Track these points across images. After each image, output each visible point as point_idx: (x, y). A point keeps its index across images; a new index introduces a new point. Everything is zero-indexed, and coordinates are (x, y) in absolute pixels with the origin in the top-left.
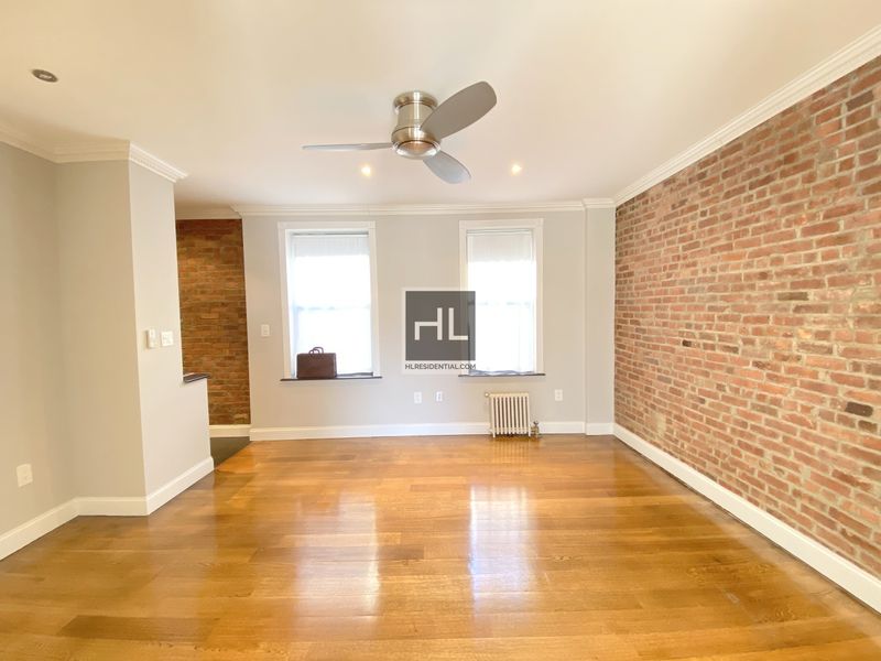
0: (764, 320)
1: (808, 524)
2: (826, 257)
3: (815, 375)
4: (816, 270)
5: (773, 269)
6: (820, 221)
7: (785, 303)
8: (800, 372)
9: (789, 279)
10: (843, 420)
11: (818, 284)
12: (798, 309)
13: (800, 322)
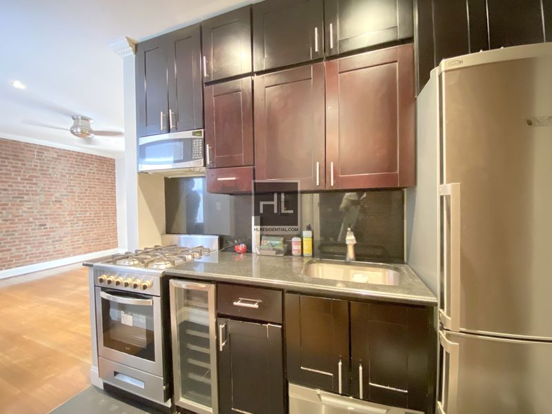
0: (7, 205)
1: (33, 261)
2: (30, 187)
3: (29, 219)
4: (27, 190)
5: (10, 188)
6: (27, 177)
7: (15, 199)
8: (24, 219)
9: (17, 192)
10: (39, 229)
11: (28, 194)
12: (20, 201)
13: (22, 205)
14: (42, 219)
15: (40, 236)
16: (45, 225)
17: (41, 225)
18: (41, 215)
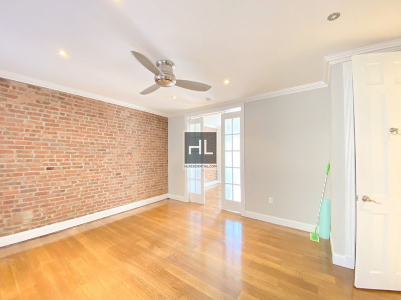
0: (93, 156)
1: (110, 206)
2: (111, 141)
3: (109, 169)
4: (108, 144)
5: (95, 142)
6: (109, 133)
7: (100, 152)
8: (105, 169)
9: (101, 145)
10: (116, 178)
11: (109, 148)
12: (103, 153)
13: (104, 157)
14: (118, 169)
15: (116, 184)
16: (120, 174)
17: (117, 174)
18: (117, 165)
